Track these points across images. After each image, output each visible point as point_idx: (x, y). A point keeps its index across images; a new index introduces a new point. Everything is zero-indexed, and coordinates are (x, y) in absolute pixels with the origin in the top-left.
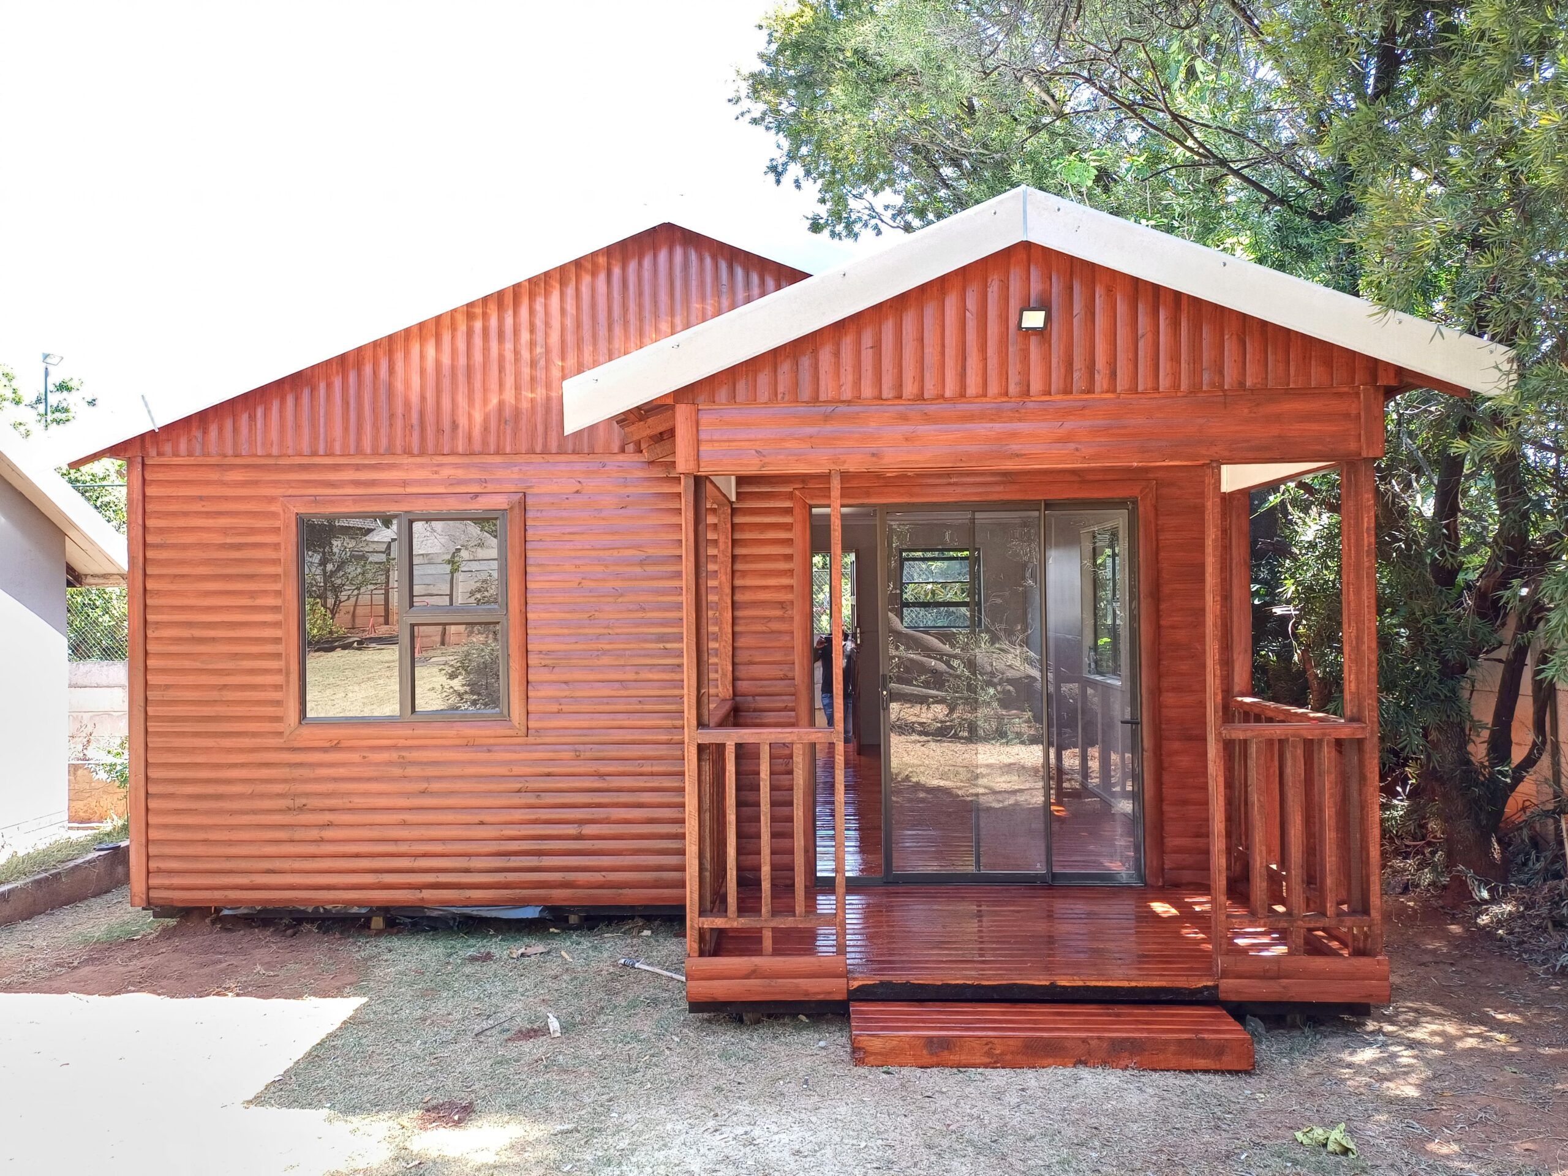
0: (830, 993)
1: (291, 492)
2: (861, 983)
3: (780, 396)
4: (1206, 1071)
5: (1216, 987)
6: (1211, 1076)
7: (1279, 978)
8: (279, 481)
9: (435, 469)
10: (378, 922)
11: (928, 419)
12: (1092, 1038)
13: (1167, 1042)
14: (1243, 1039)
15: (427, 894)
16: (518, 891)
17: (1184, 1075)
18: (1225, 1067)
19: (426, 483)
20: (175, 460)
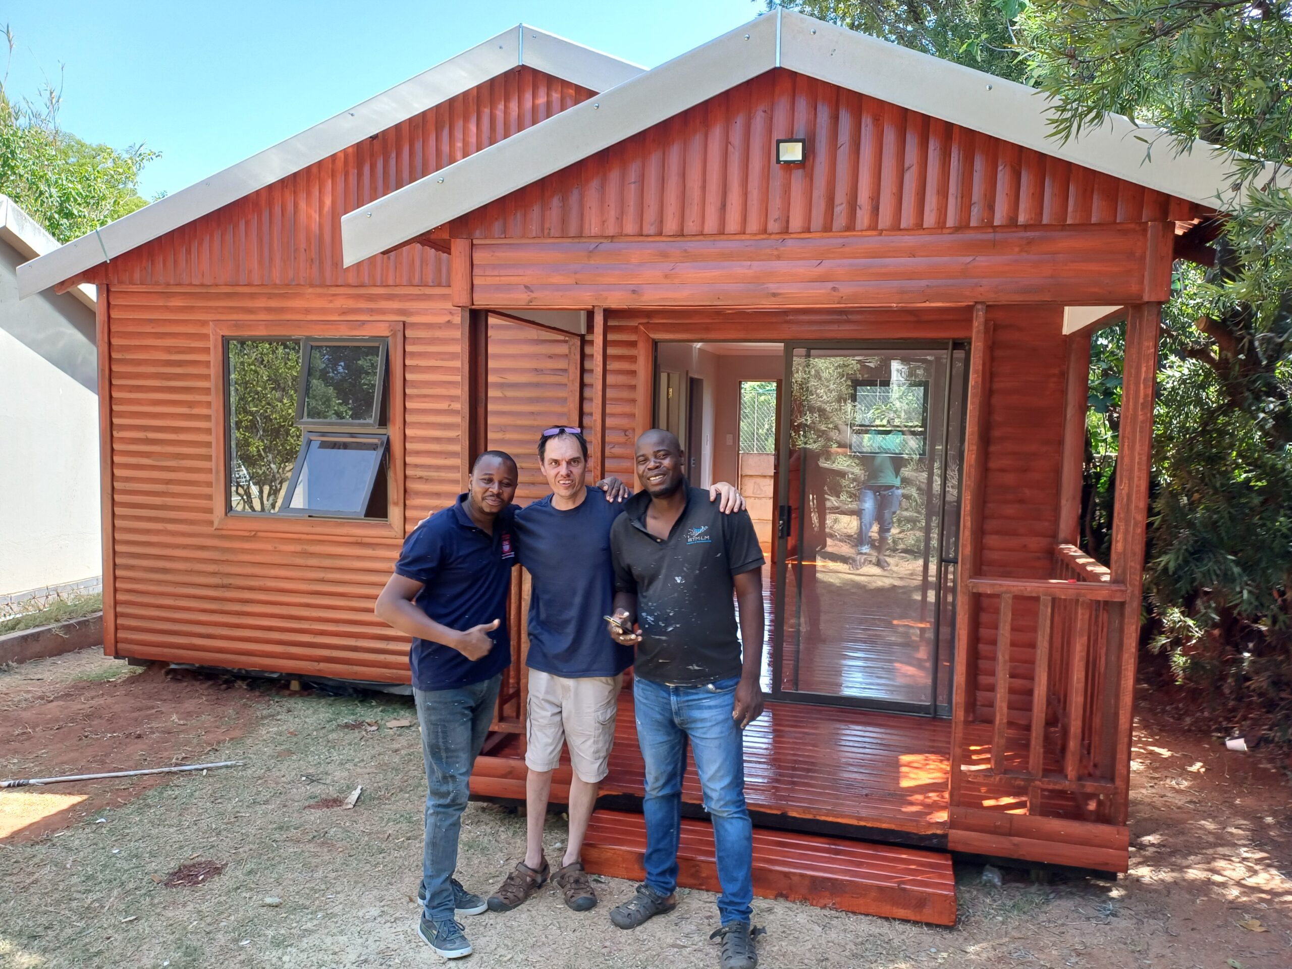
1: (219, 317)
2: (606, 793)
4: (904, 921)
5: (945, 836)
6: (908, 927)
8: (210, 307)
9: (331, 298)
10: (295, 685)
11: (688, 257)
12: (794, 874)
13: (869, 887)
14: (946, 896)
15: (323, 666)
18: (925, 920)
19: (323, 311)
20: (132, 288)
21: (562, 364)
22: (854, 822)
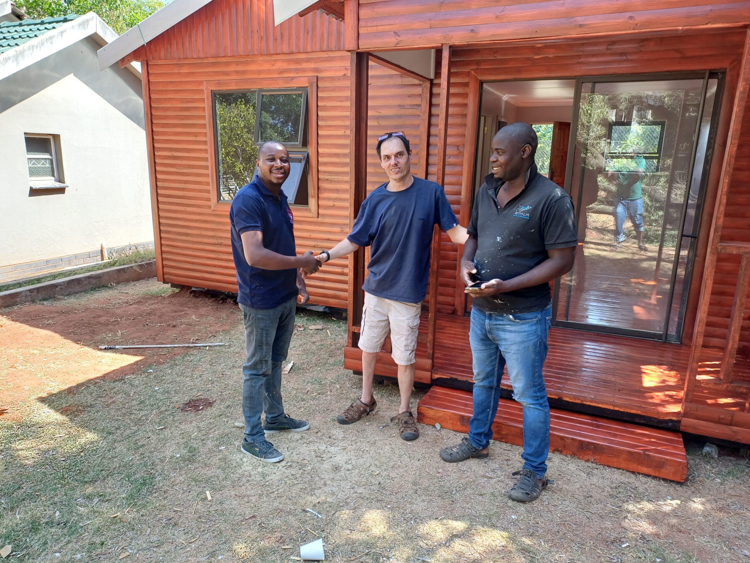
1: (209, 78)
5: (679, 422)
8: (203, 72)
9: (273, 63)
14: (680, 462)
16: (314, 297)
18: (662, 476)
19: (269, 71)
21: (417, 101)
22: (611, 408)
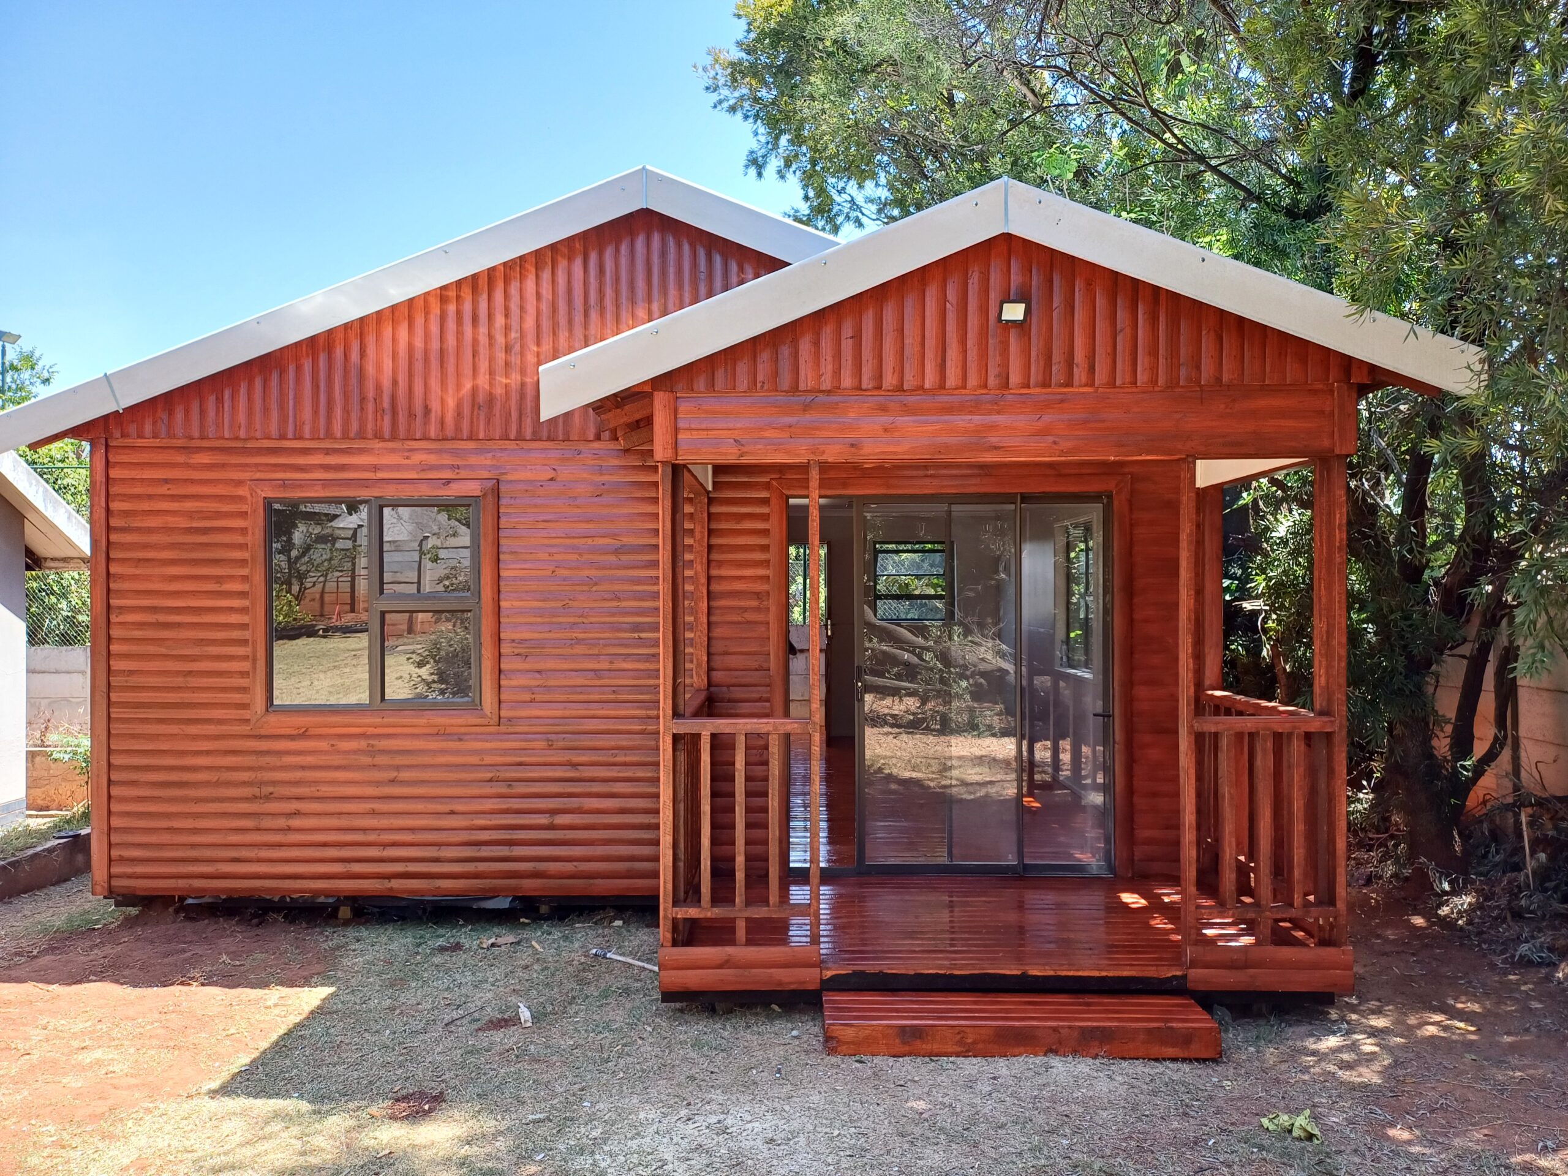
0: (804, 983)
1: (258, 475)
2: (834, 973)
3: (759, 385)
4: (1174, 1060)
5: (1185, 977)
6: (1179, 1065)
7: (1246, 967)
8: (247, 465)
9: (406, 454)
10: (345, 912)
11: (907, 410)
13: (1136, 1030)
14: (1211, 1028)
15: (395, 884)
16: (488, 881)
17: (1153, 1063)
18: (1193, 1056)
20: (140, 442)
